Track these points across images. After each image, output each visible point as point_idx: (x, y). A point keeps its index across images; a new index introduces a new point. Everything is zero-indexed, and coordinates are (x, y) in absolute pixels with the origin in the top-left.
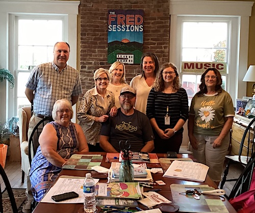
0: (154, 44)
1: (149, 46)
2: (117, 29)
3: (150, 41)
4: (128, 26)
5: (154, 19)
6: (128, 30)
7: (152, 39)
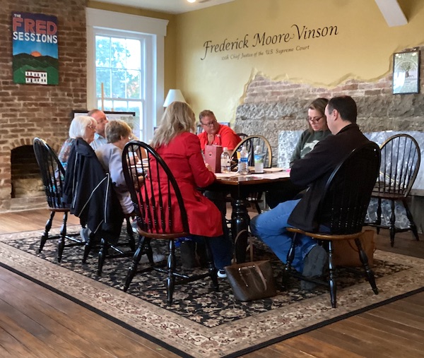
0: (70, 60)
1: (65, 63)
2: (24, 37)
3: (65, 56)
4: (38, 35)
5: (69, 29)
6: (38, 41)
7: (67, 54)
